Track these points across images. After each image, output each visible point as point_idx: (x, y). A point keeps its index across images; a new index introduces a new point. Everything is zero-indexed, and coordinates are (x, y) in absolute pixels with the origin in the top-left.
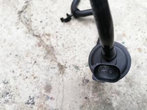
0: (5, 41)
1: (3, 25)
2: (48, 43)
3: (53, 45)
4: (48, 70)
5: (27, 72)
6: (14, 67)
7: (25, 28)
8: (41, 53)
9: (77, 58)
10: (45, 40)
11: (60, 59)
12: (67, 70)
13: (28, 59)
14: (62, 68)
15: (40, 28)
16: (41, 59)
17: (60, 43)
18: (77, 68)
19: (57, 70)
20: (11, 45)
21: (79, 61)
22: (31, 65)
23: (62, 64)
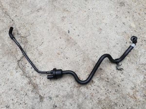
0: (8, 79)
1: (8, 69)
2: (34, 82)
3: (38, 83)
4: (33, 99)
5: (21, 100)
6: (13, 97)
7: (21, 72)
8: (30, 88)
9: (51, 92)
10: (33, 80)
11: (41, 92)
12: (45, 100)
13: (22, 92)
14: (41, 98)
15: (31, 72)
16: (30, 92)
17: (42, 82)
18: (50, 98)
19: (38, 100)
20: (12, 82)
21: (52, 94)
22: (23, 96)
23: (42, 96)
